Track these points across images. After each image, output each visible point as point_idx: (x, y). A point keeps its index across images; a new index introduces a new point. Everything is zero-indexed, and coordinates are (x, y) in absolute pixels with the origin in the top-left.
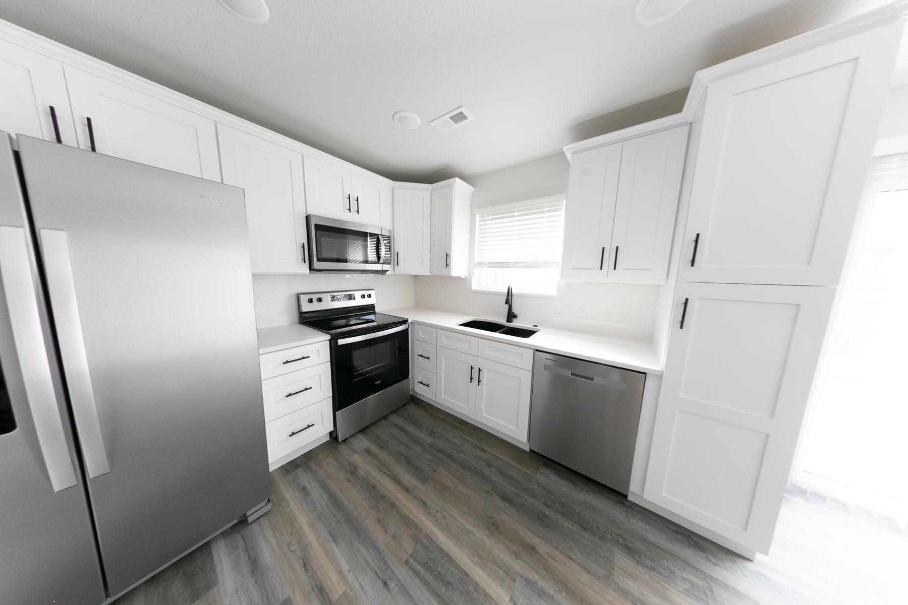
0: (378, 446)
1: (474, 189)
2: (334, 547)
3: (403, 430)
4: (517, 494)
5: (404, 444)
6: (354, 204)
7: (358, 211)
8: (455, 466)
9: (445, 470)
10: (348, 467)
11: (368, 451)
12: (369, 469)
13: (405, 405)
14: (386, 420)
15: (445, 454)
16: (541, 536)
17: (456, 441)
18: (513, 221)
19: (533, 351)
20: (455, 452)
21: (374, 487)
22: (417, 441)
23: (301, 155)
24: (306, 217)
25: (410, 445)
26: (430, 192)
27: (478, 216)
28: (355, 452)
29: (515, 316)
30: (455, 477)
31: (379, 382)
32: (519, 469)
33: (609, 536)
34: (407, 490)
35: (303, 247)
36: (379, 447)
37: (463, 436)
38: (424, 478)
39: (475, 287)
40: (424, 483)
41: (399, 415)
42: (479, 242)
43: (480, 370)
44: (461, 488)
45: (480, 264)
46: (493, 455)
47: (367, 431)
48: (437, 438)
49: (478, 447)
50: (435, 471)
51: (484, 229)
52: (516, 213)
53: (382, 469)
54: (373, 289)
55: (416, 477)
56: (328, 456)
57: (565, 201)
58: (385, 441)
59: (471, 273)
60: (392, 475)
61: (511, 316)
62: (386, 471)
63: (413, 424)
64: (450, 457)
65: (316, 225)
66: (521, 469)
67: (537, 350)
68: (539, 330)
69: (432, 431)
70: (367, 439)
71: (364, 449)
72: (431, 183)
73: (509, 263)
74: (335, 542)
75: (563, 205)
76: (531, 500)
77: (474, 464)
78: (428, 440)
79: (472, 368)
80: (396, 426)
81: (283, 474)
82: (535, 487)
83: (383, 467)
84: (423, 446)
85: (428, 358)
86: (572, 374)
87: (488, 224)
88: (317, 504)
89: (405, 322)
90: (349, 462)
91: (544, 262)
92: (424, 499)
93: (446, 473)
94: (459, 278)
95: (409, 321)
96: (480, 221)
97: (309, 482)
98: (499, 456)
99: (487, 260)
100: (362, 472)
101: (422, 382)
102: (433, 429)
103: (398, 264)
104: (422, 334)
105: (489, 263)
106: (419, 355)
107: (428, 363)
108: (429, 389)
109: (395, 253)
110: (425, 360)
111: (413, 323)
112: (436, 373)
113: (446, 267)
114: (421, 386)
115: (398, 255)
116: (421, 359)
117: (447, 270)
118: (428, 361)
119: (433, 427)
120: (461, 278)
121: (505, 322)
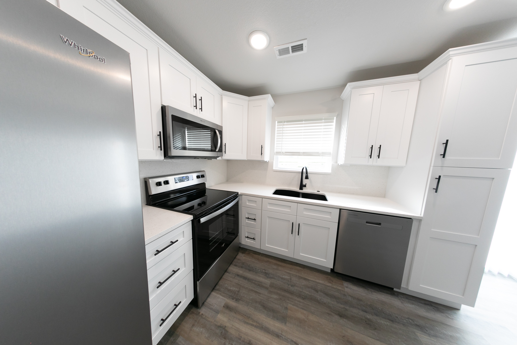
0: (233, 299)
3: (245, 278)
4: (345, 308)
6: (198, 101)
7: (201, 109)
8: (297, 299)
9: (292, 305)
10: (218, 331)
11: (227, 307)
12: (237, 325)
15: (285, 291)
16: (378, 338)
17: (286, 277)
18: (302, 127)
19: (339, 209)
20: (290, 286)
22: (260, 285)
24: (162, 107)
25: (258, 291)
26: (248, 102)
28: (217, 312)
29: (305, 186)
30: (303, 309)
31: (224, 244)
32: (334, 288)
33: (405, 321)
34: (278, 336)
35: (160, 135)
36: (235, 300)
37: (288, 272)
39: (275, 168)
40: (286, 323)
41: (236, 265)
42: (277, 139)
44: (312, 318)
45: (278, 153)
46: (313, 281)
47: (217, 287)
48: (272, 278)
49: (301, 278)
50: (286, 308)
51: (280, 131)
52: (304, 122)
53: (247, 321)
54: (204, 171)
55: (277, 320)
56: (193, 325)
58: (237, 293)
60: (258, 325)
61: (302, 186)
63: (249, 270)
64: (291, 293)
65: (172, 116)
66: (334, 287)
67: (341, 209)
68: (324, 194)
70: (221, 295)
71: (224, 307)
72: (249, 96)
75: (334, 119)
76: (355, 311)
77: (307, 293)
78: (267, 282)
79: (293, 224)
80: (238, 275)
82: (350, 299)
83: (247, 319)
84: (267, 288)
85: (255, 219)
86: (367, 222)
87: (284, 128)
90: (216, 325)
91: (322, 153)
93: (295, 307)
95: (239, 194)
98: (317, 281)
100: (232, 332)
101: (248, 237)
102: (266, 272)
103: (225, 152)
104: (248, 203)
105: (285, 152)
106: (246, 218)
107: (254, 223)
108: (255, 241)
109: (224, 144)
110: (252, 221)
111: (241, 195)
112: (261, 229)
113: (261, 155)
114: (247, 239)
115: (225, 145)
116: (248, 220)
117: (262, 156)
118: (254, 222)
119: (264, 270)
120: (267, 162)
121: (298, 190)
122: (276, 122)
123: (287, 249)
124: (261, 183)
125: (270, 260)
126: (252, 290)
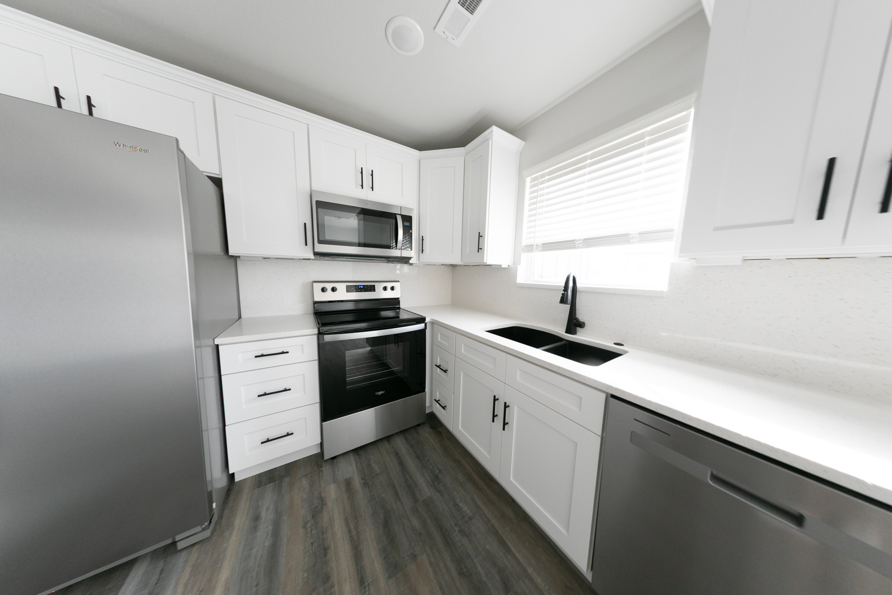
0: (362, 479)
1: (524, 143)
3: (402, 464)
5: (394, 486)
6: (367, 178)
7: (373, 187)
9: (430, 563)
10: (316, 502)
11: (348, 483)
12: (336, 514)
13: (419, 425)
14: (389, 441)
15: (441, 529)
17: (465, 508)
18: (584, 175)
19: (604, 396)
20: (457, 529)
21: (325, 550)
22: (411, 488)
23: (306, 125)
24: (311, 194)
25: (400, 493)
26: (463, 158)
27: (528, 180)
28: (334, 480)
29: (581, 325)
31: (381, 392)
34: (362, 581)
35: (305, 228)
36: (364, 481)
37: (480, 503)
39: (521, 279)
40: (390, 577)
41: (406, 439)
43: (506, 406)
45: (530, 248)
46: (519, 563)
47: (361, 451)
48: (439, 491)
49: (496, 534)
50: (414, 557)
51: (536, 197)
53: (350, 521)
54: (399, 281)
55: (384, 558)
56: (306, 476)
57: (692, 110)
58: (374, 475)
59: (517, 260)
60: (356, 538)
61: (574, 324)
62: (352, 527)
63: (418, 457)
65: (317, 202)
67: (613, 396)
68: (626, 352)
69: (437, 476)
70: (356, 463)
71: (346, 480)
72: (465, 146)
73: (573, 241)
75: (688, 120)
77: (480, 569)
78: (427, 491)
79: (495, 399)
80: (397, 454)
81: (254, 485)
83: (353, 518)
84: (416, 500)
85: (446, 372)
86: (714, 478)
87: (543, 189)
88: (254, 551)
89: (421, 320)
90: (321, 493)
91: (640, 234)
93: (430, 570)
94: (499, 267)
95: (427, 320)
96: (532, 187)
97: (268, 509)
98: (530, 570)
99: (540, 241)
100: (325, 516)
101: (439, 401)
102: (440, 476)
103: (422, 250)
104: (440, 339)
105: (543, 244)
106: (436, 365)
107: (444, 378)
108: (446, 413)
111: (433, 323)
112: (454, 394)
113: (479, 252)
114: (437, 405)
115: (423, 240)
116: (439, 371)
117: (480, 255)
118: (445, 375)
119: (440, 471)
120: (503, 267)
121: (563, 332)
123: (489, 455)
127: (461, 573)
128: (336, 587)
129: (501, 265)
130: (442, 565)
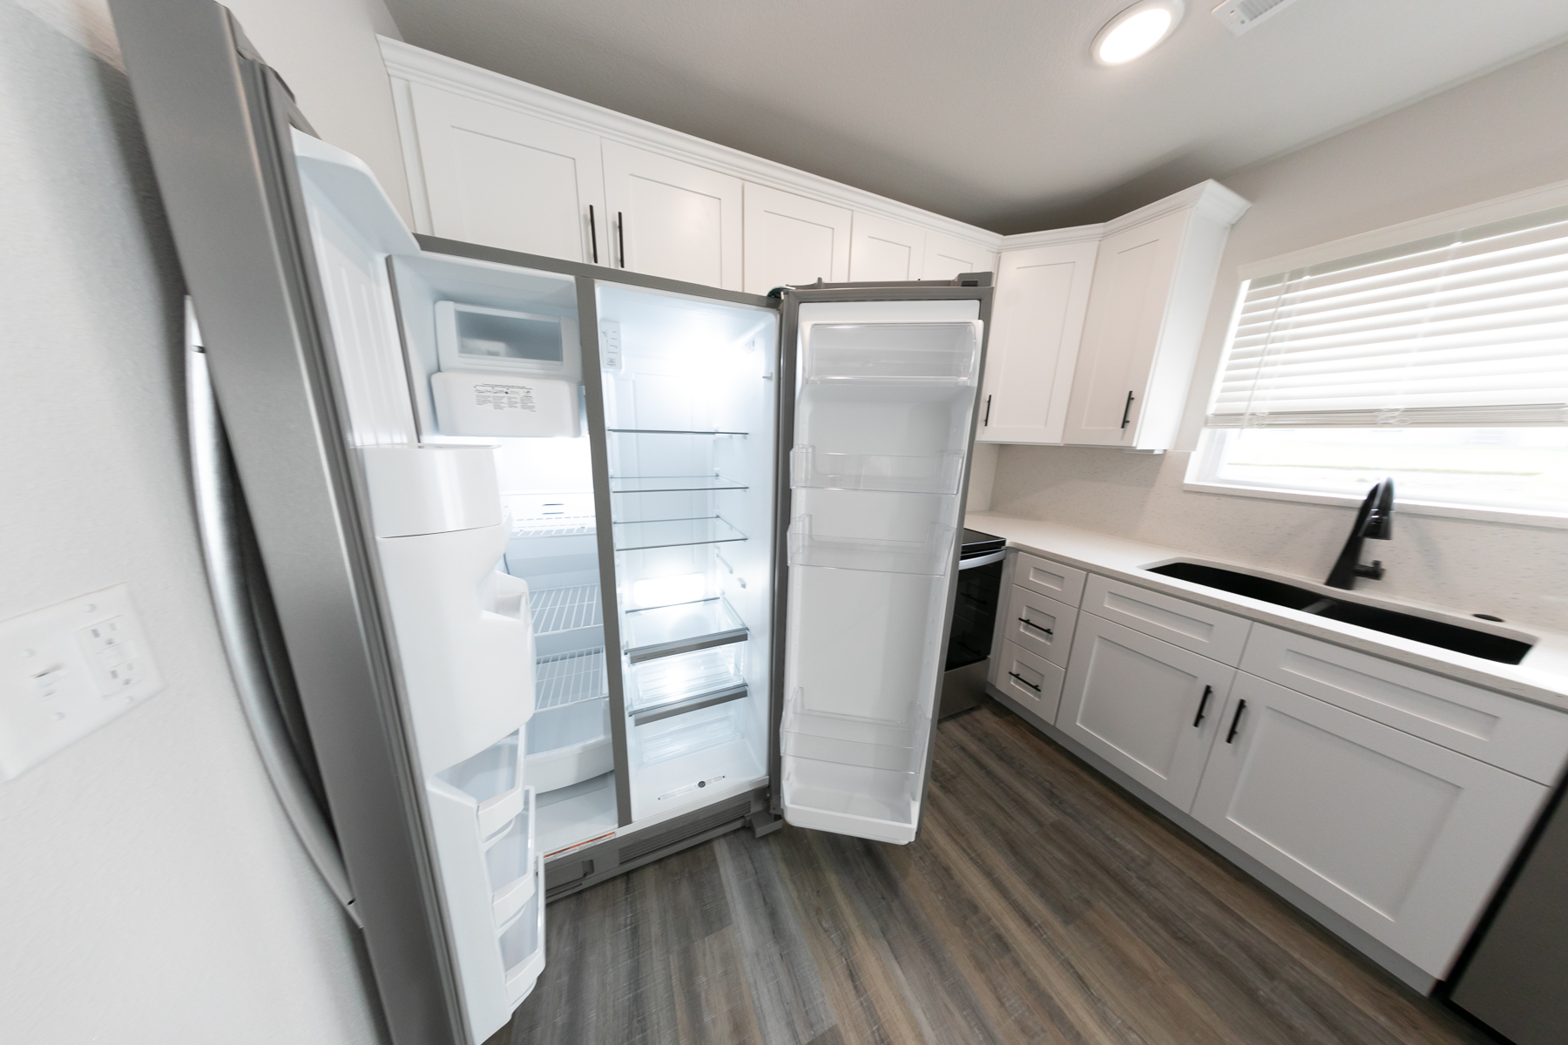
1: (1248, 202)
2: (896, 966)
3: (981, 765)
8: (1144, 915)
9: (1118, 915)
13: (970, 709)
17: (1128, 846)
20: (1132, 874)
21: (947, 870)
22: (1022, 805)
25: (1008, 810)
26: (1098, 242)
29: (1375, 572)
30: (1156, 951)
34: (1028, 920)
38: (1067, 914)
39: (1193, 477)
40: (1066, 922)
41: (965, 727)
43: (1242, 707)
45: (1231, 419)
46: (1267, 940)
48: (1069, 815)
49: (1204, 891)
50: (1087, 902)
53: (953, 835)
59: (1187, 441)
60: (982, 863)
61: (1352, 570)
62: (966, 847)
64: (1123, 885)
68: (1534, 638)
69: (1051, 792)
73: (1372, 411)
74: (896, 958)
77: (1206, 938)
78: (1048, 812)
79: (1209, 692)
84: (1039, 824)
85: (1048, 631)
89: (998, 544)
92: (1081, 970)
93: (1124, 924)
95: (1007, 544)
96: (1249, 298)
101: (1020, 677)
102: (1054, 790)
103: (986, 421)
104: (1034, 577)
105: (1271, 414)
106: (1020, 619)
107: (1043, 641)
108: (1039, 697)
109: (984, 397)
110: (1039, 635)
111: (1017, 549)
112: (1066, 669)
113: (1123, 427)
114: (1016, 683)
115: (989, 402)
116: (1026, 629)
117: (1124, 432)
118: (1047, 639)
119: (1051, 783)
120: (1156, 453)
121: (1320, 582)
122: (1246, 284)
123: (1166, 774)
124: (1121, 530)
125: (1085, 776)
126: (990, 798)
127: (1178, 938)
128: (994, 919)
129: (1153, 451)
130: (1138, 921)
